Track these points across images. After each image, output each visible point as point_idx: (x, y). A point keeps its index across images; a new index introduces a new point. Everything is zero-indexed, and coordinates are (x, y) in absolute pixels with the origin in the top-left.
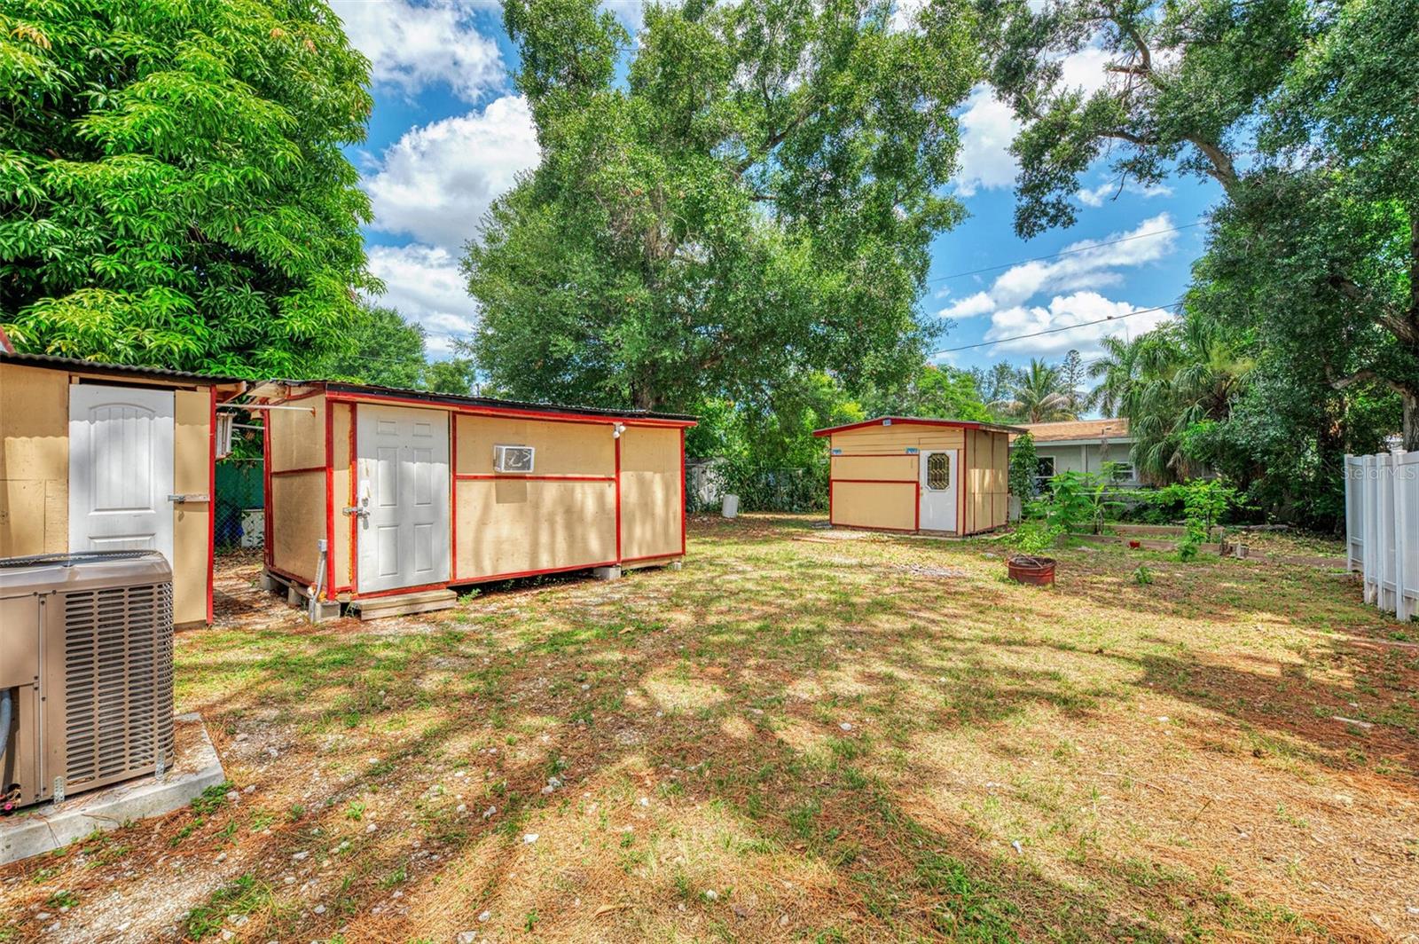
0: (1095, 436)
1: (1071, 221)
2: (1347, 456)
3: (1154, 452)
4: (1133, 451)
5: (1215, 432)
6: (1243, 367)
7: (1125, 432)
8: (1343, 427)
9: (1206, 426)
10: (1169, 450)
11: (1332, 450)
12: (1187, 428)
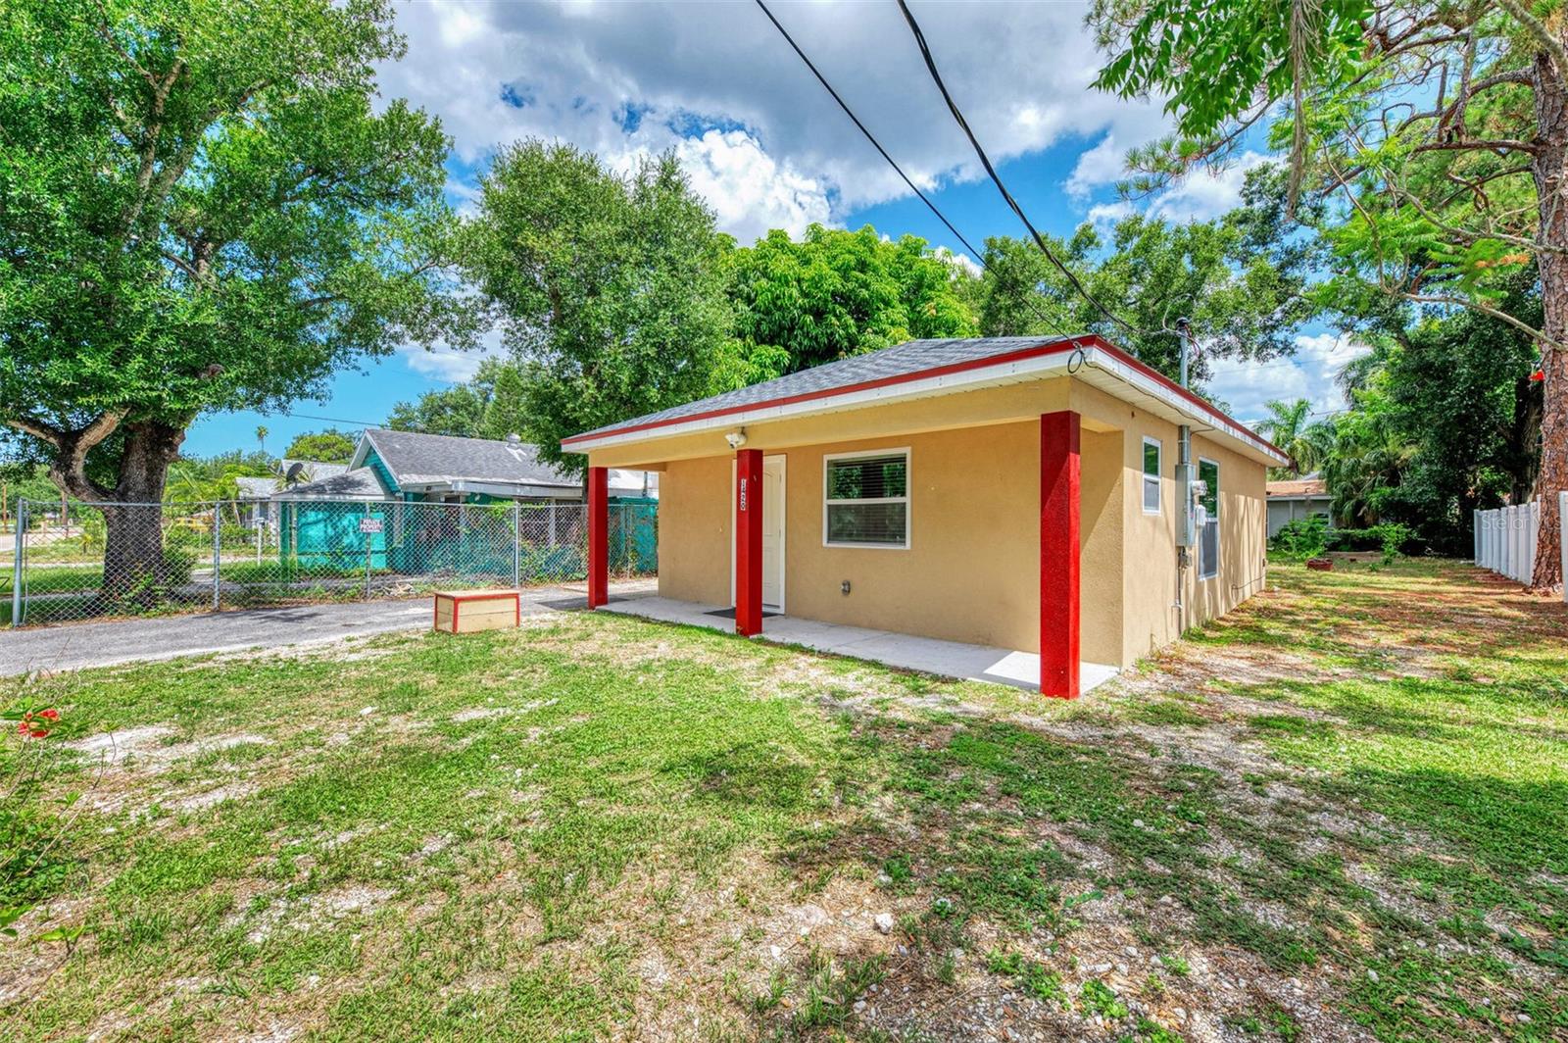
0: (1301, 494)
1: (1293, 352)
2: (1476, 511)
3: (1348, 506)
4: (1331, 505)
5: (1392, 494)
6: (1410, 452)
7: (1323, 491)
8: (1475, 491)
9: (1388, 490)
10: (1359, 505)
11: (1468, 507)
12: (1372, 491)
